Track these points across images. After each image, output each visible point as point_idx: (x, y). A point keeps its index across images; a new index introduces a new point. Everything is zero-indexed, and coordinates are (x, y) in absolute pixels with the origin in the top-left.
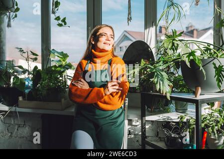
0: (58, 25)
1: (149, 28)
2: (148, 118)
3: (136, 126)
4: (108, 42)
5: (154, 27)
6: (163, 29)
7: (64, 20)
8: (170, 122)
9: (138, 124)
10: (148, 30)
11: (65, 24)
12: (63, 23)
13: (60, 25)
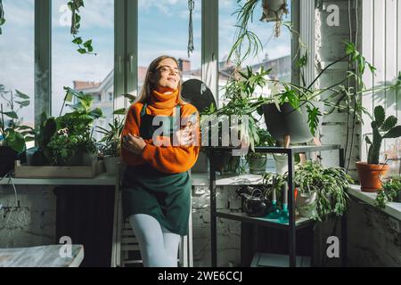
0: (79, 50)
1: (208, 62)
2: (219, 182)
3: (199, 195)
4: (173, 77)
5: (215, 62)
6: (184, 63)
7: (88, 44)
8: (247, 186)
9: (203, 192)
10: (206, 65)
11: (91, 49)
12: (87, 49)
13: (82, 51)
